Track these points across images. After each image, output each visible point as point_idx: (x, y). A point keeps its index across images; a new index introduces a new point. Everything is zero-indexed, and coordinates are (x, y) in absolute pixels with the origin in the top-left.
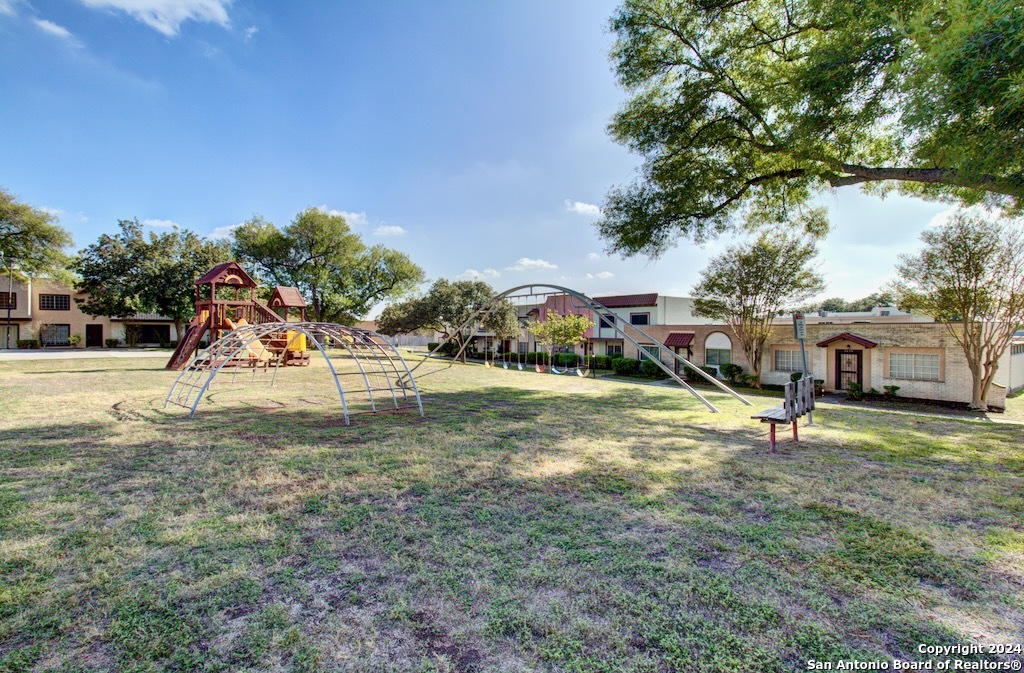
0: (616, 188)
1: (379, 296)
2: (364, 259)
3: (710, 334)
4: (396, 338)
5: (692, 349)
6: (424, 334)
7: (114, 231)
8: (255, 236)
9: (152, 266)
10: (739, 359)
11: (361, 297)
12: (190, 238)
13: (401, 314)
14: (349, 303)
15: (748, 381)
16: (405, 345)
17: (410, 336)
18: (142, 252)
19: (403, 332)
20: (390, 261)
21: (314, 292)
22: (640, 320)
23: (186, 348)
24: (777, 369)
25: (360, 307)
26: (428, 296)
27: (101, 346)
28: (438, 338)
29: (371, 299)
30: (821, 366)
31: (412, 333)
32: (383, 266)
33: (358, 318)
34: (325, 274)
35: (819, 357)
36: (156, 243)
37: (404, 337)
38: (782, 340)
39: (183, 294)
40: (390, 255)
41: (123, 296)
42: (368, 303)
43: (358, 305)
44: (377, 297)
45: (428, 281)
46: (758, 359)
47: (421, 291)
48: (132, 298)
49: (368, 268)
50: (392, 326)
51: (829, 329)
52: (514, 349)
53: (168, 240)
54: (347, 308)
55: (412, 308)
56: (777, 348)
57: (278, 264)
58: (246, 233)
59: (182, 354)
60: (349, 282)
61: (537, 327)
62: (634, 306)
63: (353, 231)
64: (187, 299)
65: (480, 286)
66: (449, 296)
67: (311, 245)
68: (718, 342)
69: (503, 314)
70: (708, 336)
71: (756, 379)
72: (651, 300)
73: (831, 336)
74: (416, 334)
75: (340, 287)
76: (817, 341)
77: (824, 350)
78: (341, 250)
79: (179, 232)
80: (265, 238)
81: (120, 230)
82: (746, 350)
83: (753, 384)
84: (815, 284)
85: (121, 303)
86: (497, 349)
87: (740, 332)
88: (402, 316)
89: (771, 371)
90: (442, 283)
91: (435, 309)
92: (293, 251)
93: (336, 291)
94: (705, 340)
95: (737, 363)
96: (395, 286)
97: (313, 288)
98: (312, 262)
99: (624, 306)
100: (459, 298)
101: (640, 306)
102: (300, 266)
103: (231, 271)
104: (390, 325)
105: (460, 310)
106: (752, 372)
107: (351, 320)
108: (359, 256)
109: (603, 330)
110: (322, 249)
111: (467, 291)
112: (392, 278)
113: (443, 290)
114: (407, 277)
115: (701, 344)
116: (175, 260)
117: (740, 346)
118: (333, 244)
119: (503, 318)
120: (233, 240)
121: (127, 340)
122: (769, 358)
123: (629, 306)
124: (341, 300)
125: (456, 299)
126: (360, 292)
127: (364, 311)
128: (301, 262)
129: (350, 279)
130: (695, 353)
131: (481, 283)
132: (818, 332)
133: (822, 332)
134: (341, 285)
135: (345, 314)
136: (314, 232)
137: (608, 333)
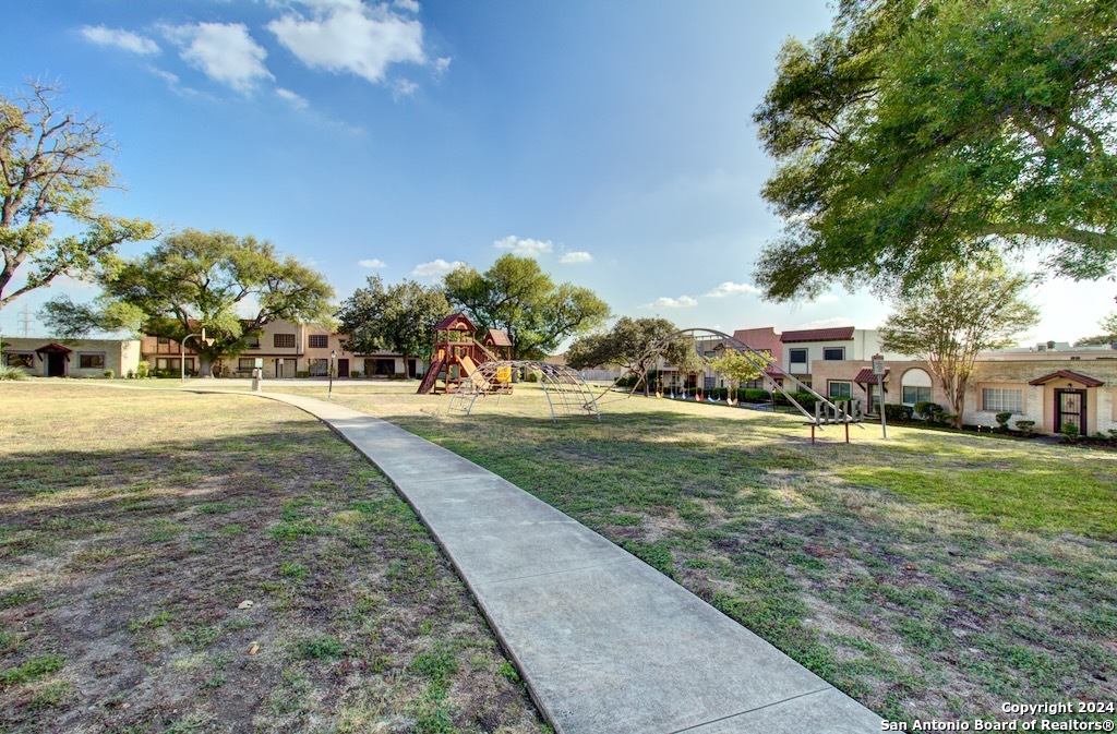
0: (770, 243)
1: (567, 331)
2: (554, 298)
3: (907, 370)
4: (583, 372)
5: (887, 387)
6: (611, 368)
7: (364, 285)
8: (461, 281)
9: (391, 312)
10: (939, 397)
11: (551, 332)
12: (415, 288)
13: (587, 350)
14: (540, 339)
15: (947, 421)
16: (591, 379)
17: (597, 370)
18: (383, 301)
19: (590, 366)
20: (577, 298)
21: (509, 328)
22: (834, 355)
23: (430, 378)
24: (984, 409)
25: (549, 343)
26: (613, 332)
27: (347, 375)
28: (624, 372)
29: (560, 335)
30: (1037, 408)
31: (598, 367)
32: (571, 303)
33: (546, 352)
34: (519, 313)
35: (1034, 397)
36: (393, 294)
37: (591, 372)
38: (990, 377)
39: (411, 335)
40: (577, 292)
41: (373, 337)
42: (556, 338)
43: (547, 340)
44: (565, 333)
45: (614, 317)
46: (961, 397)
47: (605, 328)
48: (378, 338)
49: (557, 305)
50: (578, 361)
51: (1047, 366)
52: (700, 384)
53: (400, 291)
54: (538, 343)
55: (597, 344)
56: (984, 386)
57: (479, 305)
58: (453, 279)
59: (427, 383)
60: (539, 319)
61: (718, 362)
62: (828, 340)
63: (544, 272)
64: (414, 339)
65: (662, 324)
66: (631, 333)
67: (507, 287)
68: (916, 379)
69: (684, 351)
70: (905, 372)
71: (956, 418)
72: (846, 334)
73: (1048, 373)
74: (603, 369)
75: (531, 324)
76: (1032, 379)
77: (1040, 389)
78: (533, 290)
79: (407, 283)
80: (470, 283)
81: (367, 285)
82: (945, 388)
83: (953, 424)
84: (1028, 317)
85: (371, 343)
86: (683, 384)
87: (938, 369)
88: (589, 351)
89: (978, 410)
90: (626, 321)
91: (618, 345)
92: (491, 292)
93: (527, 328)
94: (902, 377)
95: (937, 402)
96: (582, 322)
97: (508, 325)
98: (507, 302)
99: (816, 341)
100: (641, 335)
101: (834, 340)
102: (498, 306)
103: (460, 320)
104: (577, 360)
105: (643, 346)
106: (953, 412)
107: (541, 355)
108: (548, 295)
109: (793, 365)
110: (515, 291)
111: (650, 328)
112: (579, 314)
113: (626, 327)
114: (593, 313)
115: (897, 381)
116: (405, 306)
117: (939, 383)
118: (526, 285)
119: (684, 354)
120: (443, 286)
121: (366, 372)
122: (975, 397)
123: (822, 340)
124: (532, 336)
125: (639, 336)
126: (549, 328)
127: (553, 346)
128: (498, 302)
129: (540, 317)
130: (890, 391)
131: (663, 321)
132: (1033, 369)
133: (1037, 369)
134: (532, 322)
135: (536, 350)
136: (509, 276)
137: (799, 368)
